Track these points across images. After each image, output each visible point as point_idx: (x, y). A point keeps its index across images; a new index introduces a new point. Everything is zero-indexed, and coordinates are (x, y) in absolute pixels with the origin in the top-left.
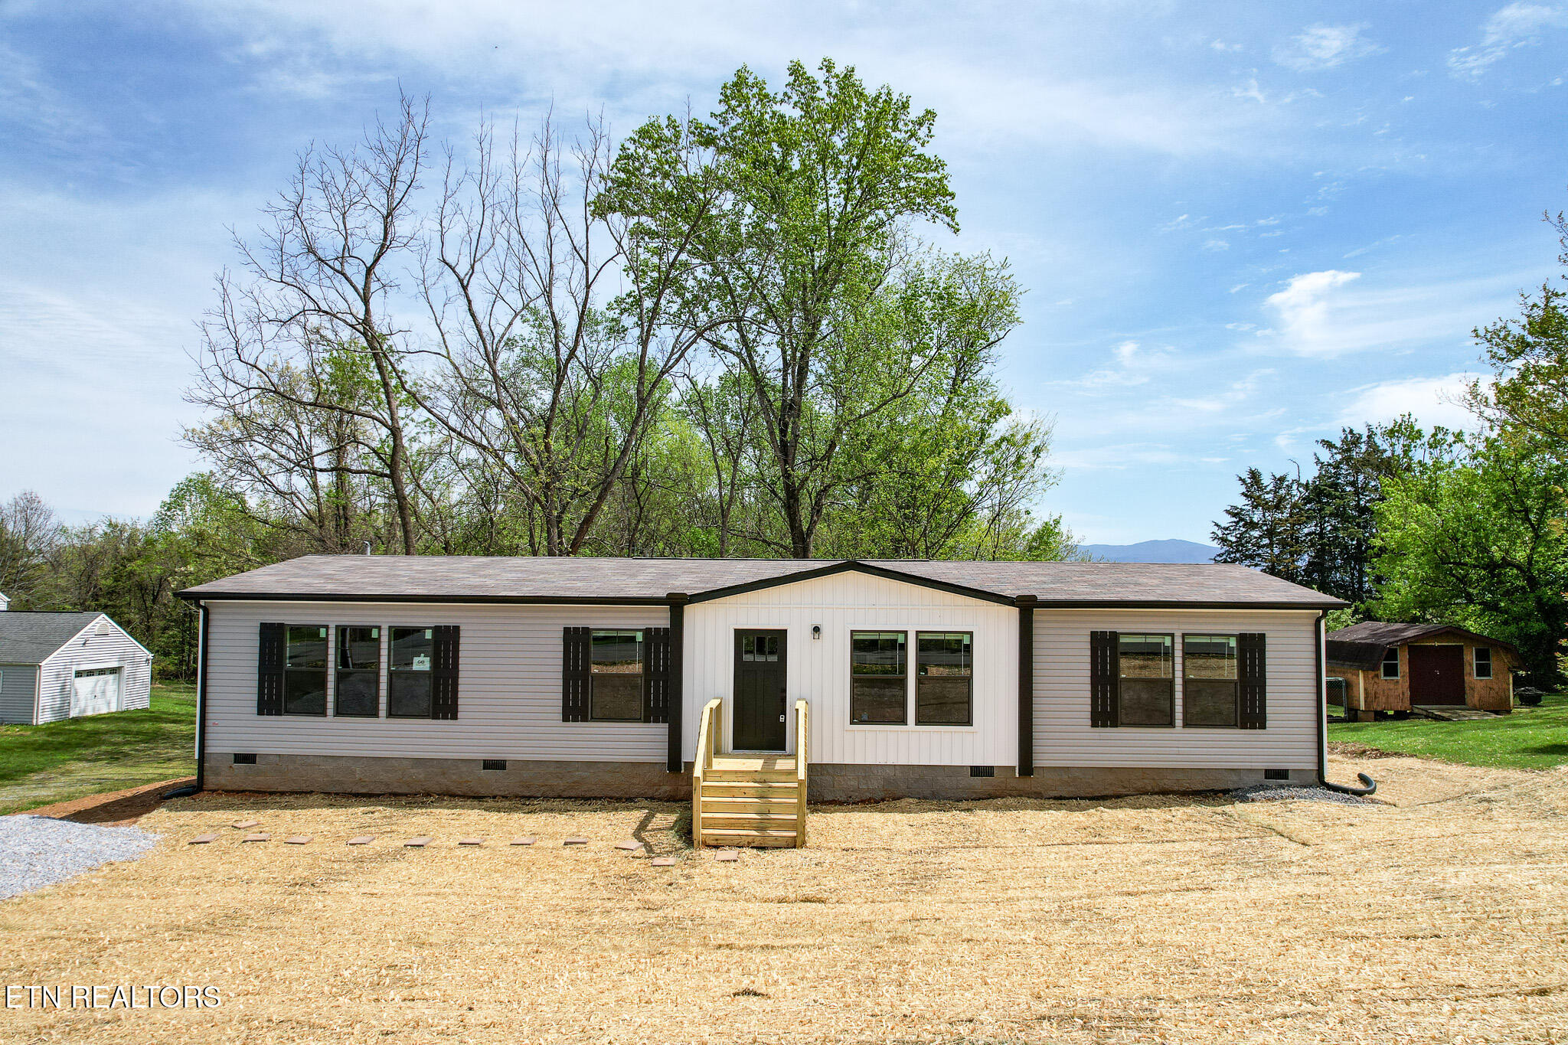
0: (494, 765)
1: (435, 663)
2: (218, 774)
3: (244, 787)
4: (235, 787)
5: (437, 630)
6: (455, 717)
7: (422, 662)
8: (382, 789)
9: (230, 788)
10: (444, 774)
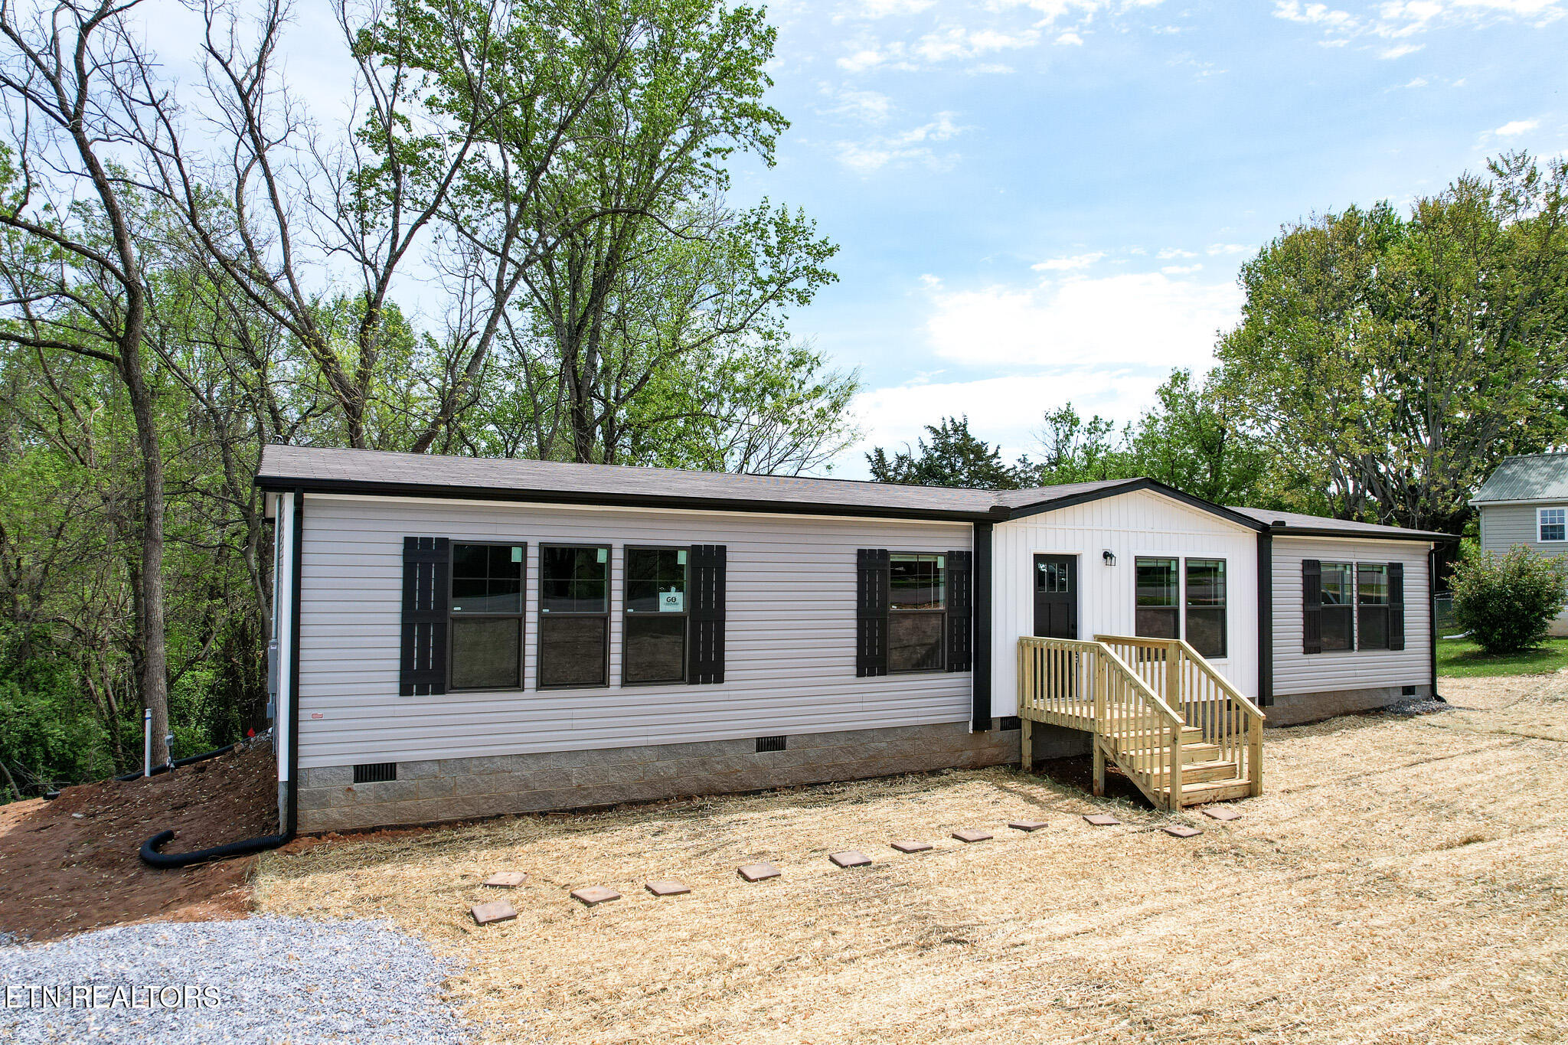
0: (771, 744)
1: (692, 601)
2: (325, 805)
3: (377, 821)
4: (357, 824)
5: (694, 551)
6: (720, 679)
7: (674, 600)
8: (614, 797)
9: (348, 826)
10: (704, 763)
